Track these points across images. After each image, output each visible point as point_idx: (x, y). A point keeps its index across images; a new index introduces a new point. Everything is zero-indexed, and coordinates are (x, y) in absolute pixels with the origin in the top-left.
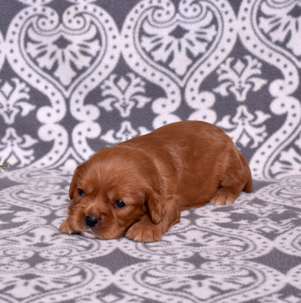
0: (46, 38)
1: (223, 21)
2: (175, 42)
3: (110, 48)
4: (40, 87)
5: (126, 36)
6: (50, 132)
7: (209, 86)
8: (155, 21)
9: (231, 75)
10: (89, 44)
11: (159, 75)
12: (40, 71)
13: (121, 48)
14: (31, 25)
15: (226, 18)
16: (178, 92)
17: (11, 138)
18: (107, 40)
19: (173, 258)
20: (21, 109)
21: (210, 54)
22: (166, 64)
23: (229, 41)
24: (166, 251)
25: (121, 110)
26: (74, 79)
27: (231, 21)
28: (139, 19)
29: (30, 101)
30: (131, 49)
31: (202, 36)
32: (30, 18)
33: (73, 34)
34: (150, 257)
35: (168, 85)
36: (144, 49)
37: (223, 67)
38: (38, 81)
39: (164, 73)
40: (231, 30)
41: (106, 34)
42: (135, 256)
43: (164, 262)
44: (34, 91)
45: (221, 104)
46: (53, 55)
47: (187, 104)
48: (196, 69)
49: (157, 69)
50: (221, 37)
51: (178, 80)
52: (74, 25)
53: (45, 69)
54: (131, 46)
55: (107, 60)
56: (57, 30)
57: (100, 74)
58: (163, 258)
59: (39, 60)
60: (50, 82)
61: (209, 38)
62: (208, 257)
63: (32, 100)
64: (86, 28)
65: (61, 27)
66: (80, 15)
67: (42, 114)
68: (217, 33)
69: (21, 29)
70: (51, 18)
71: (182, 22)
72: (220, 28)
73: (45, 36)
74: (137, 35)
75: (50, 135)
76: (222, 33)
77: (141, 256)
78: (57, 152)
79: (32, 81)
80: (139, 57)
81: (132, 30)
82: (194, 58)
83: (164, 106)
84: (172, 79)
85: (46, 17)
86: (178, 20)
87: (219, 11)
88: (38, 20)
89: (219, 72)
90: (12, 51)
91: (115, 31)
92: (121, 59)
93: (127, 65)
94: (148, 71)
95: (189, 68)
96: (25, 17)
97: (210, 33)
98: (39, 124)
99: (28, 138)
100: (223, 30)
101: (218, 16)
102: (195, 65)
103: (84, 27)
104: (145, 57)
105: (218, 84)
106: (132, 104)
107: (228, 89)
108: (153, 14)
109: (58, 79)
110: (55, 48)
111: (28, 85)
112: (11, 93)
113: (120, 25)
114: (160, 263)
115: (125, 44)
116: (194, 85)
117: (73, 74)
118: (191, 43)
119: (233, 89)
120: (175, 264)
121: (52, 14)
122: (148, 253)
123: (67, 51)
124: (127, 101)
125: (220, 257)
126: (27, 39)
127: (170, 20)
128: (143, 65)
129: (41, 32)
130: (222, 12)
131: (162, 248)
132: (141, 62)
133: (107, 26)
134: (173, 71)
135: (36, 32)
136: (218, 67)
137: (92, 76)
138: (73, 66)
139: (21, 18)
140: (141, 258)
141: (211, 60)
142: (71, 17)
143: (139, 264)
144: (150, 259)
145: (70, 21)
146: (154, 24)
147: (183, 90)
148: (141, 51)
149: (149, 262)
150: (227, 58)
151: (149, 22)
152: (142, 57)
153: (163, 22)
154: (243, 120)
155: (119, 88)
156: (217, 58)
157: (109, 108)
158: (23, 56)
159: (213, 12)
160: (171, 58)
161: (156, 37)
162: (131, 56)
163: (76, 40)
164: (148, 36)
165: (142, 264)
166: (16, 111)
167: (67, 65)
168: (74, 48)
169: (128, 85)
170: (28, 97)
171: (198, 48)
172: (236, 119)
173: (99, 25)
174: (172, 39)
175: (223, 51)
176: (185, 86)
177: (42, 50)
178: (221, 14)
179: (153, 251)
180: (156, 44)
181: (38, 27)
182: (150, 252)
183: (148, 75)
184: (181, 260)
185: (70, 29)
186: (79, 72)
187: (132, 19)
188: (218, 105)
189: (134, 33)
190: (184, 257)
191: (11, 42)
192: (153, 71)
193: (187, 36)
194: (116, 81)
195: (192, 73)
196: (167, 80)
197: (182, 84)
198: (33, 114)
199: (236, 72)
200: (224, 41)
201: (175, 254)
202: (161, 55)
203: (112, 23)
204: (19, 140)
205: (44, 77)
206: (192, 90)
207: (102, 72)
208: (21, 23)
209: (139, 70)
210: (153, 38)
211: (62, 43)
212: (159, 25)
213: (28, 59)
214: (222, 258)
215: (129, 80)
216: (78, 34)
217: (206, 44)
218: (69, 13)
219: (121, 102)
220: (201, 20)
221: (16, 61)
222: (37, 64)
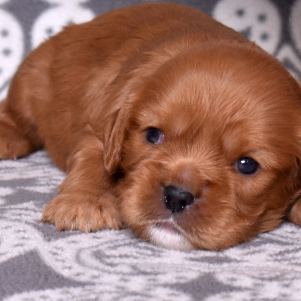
19: (149, 280)
24: (139, 267)
34: (94, 277)
42: (66, 273)
43: (123, 288)
58: (126, 281)
62: (233, 279)
77: (78, 274)
114: (114, 289)
120: (148, 292)
122: (96, 268)
125: (259, 282)
131: (135, 261)
140: (77, 278)
143: (65, 289)
144: (96, 281)
149: (87, 287)
165: (72, 289)
179: (112, 265)
182: (101, 266)
184: (165, 285)
190: (174, 281)
201: (157, 274)
214: (265, 282)
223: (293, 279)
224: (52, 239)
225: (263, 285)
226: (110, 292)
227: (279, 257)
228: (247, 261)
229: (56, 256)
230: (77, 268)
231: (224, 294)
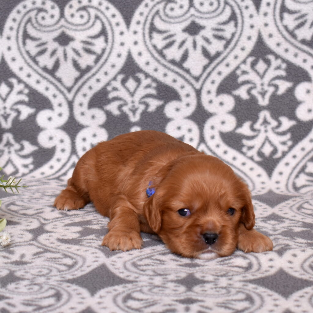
0: (46, 34)
1: (242, 17)
2: (190, 39)
3: (117, 45)
4: (40, 88)
5: (135, 33)
6: (51, 138)
7: (228, 89)
8: (167, 15)
9: (252, 76)
10: (93, 41)
11: (171, 76)
12: (40, 71)
13: (129, 45)
14: (29, 20)
15: (246, 13)
16: (193, 94)
17: (8, 144)
18: (113, 36)
19: (164, 278)
20: (19, 112)
21: (229, 53)
22: (180, 63)
23: (249, 38)
24: (157, 271)
25: (130, 114)
26: (77, 80)
27: (251, 16)
28: (149, 14)
29: (29, 104)
30: (141, 47)
31: (220, 34)
32: (28, 12)
33: (76, 30)
34: (137, 278)
35: (182, 87)
36: (155, 47)
37: (244, 67)
38: (38, 82)
39: (177, 73)
40: (252, 27)
41: (112, 30)
42: (122, 276)
43: (152, 283)
44: (33, 93)
45: (242, 108)
46: (54, 53)
47: (204, 107)
48: (214, 69)
49: (169, 69)
50: (241, 34)
51: (193, 81)
52: (77, 20)
53: (45, 69)
54: (141, 43)
55: (113, 59)
56: (58, 26)
57: (106, 73)
58: (152, 279)
59: (39, 59)
60: (51, 83)
61: (227, 35)
62: (204, 277)
63: (31, 103)
64: (91, 23)
65: (63, 22)
66: (84, 8)
67: (42, 118)
68: (237, 30)
69: (19, 24)
70: (51, 12)
71: (197, 17)
72: (240, 25)
73: (45, 31)
74: (147, 31)
75: (51, 141)
76: (242, 30)
77: (128, 276)
78: (59, 160)
79: (32, 82)
80: (149, 55)
81: (141, 26)
82: (210, 58)
83: (178, 110)
84: (186, 80)
85: (46, 11)
86: (192, 15)
87: (238, 6)
88: (37, 15)
89: (238, 72)
90: (9, 49)
91: (123, 26)
92: (130, 57)
93: (136, 63)
94: (159, 71)
95: (205, 68)
96: (23, 11)
97: (229, 30)
98: (39, 129)
99: (26, 144)
100: (242, 26)
101: (237, 11)
102: (213, 65)
103: (88, 22)
104: (156, 55)
105: (238, 86)
106: (142, 108)
107: (249, 92)
108: (165, 8)
109: (59, 80)
110: (56, 45)
111: (27, 86)
112: (9, 94)
113: (128, 20)
114: (148, 284)
115: (134, 41)
116: (211, 87)
117: (77, 74)
118: (207, 40)
119: (254, 92)
120: (164, 286)
121: (53, 8)
122: (136, 273)
123: (69, 49)
124: (137, 104)
125: (216, 277)
126: (26, 36)
127: (183, 15)
128: (154, 64)
129: (40, 27)
130: (242, 6)
131: (153, 267)
132: (152, 61)
133: (114, 21)
134: (188, 71)
135: (35, 28)
136: (238, 68)
137: (97, 76)
138: (76, 65)
139: (19, 12)
140: (128, 279)
141: (230, 59)
142: (73, 11)
143: (123, 285)
144: (137, 280)
145: (72, 16)
146: (167, 19)
147: (198, 93)
148: (151, 48)
149: (135, 284)
150: (247, 58)
151: (160, 17)
152: (153, 56)
153: (176, 17)
154: (266, 127)
155: (128, 90)
156: (236, 57)
157: (116, 112)
158: (21, 54)
159: (231, 7)
160: (185, 57)
161: (168, 34)
162: (140, 54)
163: (79, 36)
164: (160, 32)
165: (127, 285)
166: (13, 114)
167: (70, 63)
168: (77, 45)
169: (138, 87)
170: (26, 99)
171: (215, 46)
172: (257, 126)
173: (104, 20)
174: (186, 35)
175: (243, 49)
176: (201, 88)
177: (42, 48)
178: (240, 9)
179: (143, 270)
180: (168, 41)
181: (37, 22)
182: (138, 271)
183: (159, 76)
184: (172, 281)
185: (73, 24)
186: (83, 71)
187: (141, 14)
188: (237, 110)
189: (144, 29)
190: (176, 279)
191: (9, 38)
192: (166, 71)
193: (203, 33)
194: (124, 82)
195: (209, 74)
196: (180, 81)
197: (198, 86)
198: (32, 118)
199: (258, 73)
200: (244, 38)
201: (166, 275)
202: (174, 53)
203: (119, 18)
204: (17, 146)
205: (44, 78)
206: (209, 92)
207: (109, 71)
208: (18, 17)
209: (149, 70)
210: (165, 35)
211: (63, 40)
212: (172, 21)
213: (27, 57)
214: (220, 278)
215: (138, 81)
216: (81, 30)
217: (224, 42)
218: (71, 7)
219: (130, 105)
220: (219, 15)
221: (14, 60)
222: (37, 63)
223: (232, 275)
224: (110, 256)
225: (218, 279)
226: (146, 286)
227: (222, 263)
228: (206, 266)
229: (114, 266)
230: (126, 273)
231: (201, 285)
